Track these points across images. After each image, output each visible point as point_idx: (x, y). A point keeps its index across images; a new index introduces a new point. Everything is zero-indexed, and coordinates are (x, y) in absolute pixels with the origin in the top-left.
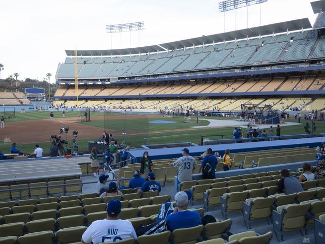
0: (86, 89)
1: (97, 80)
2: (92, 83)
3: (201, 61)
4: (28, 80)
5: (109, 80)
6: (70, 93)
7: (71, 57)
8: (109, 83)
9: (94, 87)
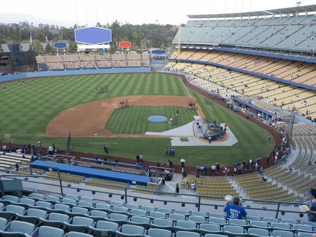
1: (204, 45)
2: (199, 48)
3: (288, 37)
5: (212, 45)
8: (211, 49)
9: (200, 51)
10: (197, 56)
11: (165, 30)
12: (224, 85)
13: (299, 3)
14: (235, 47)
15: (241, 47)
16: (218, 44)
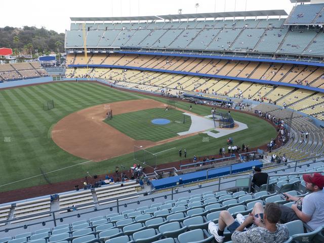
0: (92, 56)
2: (97, 52)
3: (193, 39)
4: (26, 28)
5: (111, 49)
6: (79, 61)
7: (74, 22)
8: (113, 52)
9: (100, 54)
10: (96, 61)
11: (5, 33)
12: (157, 84)
13: (181, 10)
14: (139, 49)
15: (148, 49)
16: (120, 47)
